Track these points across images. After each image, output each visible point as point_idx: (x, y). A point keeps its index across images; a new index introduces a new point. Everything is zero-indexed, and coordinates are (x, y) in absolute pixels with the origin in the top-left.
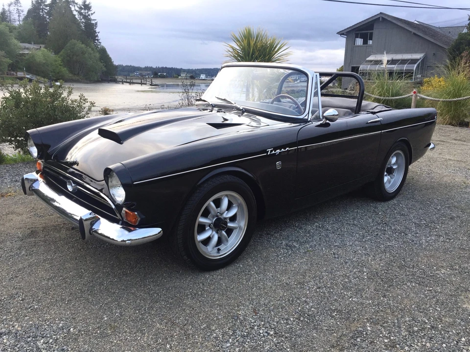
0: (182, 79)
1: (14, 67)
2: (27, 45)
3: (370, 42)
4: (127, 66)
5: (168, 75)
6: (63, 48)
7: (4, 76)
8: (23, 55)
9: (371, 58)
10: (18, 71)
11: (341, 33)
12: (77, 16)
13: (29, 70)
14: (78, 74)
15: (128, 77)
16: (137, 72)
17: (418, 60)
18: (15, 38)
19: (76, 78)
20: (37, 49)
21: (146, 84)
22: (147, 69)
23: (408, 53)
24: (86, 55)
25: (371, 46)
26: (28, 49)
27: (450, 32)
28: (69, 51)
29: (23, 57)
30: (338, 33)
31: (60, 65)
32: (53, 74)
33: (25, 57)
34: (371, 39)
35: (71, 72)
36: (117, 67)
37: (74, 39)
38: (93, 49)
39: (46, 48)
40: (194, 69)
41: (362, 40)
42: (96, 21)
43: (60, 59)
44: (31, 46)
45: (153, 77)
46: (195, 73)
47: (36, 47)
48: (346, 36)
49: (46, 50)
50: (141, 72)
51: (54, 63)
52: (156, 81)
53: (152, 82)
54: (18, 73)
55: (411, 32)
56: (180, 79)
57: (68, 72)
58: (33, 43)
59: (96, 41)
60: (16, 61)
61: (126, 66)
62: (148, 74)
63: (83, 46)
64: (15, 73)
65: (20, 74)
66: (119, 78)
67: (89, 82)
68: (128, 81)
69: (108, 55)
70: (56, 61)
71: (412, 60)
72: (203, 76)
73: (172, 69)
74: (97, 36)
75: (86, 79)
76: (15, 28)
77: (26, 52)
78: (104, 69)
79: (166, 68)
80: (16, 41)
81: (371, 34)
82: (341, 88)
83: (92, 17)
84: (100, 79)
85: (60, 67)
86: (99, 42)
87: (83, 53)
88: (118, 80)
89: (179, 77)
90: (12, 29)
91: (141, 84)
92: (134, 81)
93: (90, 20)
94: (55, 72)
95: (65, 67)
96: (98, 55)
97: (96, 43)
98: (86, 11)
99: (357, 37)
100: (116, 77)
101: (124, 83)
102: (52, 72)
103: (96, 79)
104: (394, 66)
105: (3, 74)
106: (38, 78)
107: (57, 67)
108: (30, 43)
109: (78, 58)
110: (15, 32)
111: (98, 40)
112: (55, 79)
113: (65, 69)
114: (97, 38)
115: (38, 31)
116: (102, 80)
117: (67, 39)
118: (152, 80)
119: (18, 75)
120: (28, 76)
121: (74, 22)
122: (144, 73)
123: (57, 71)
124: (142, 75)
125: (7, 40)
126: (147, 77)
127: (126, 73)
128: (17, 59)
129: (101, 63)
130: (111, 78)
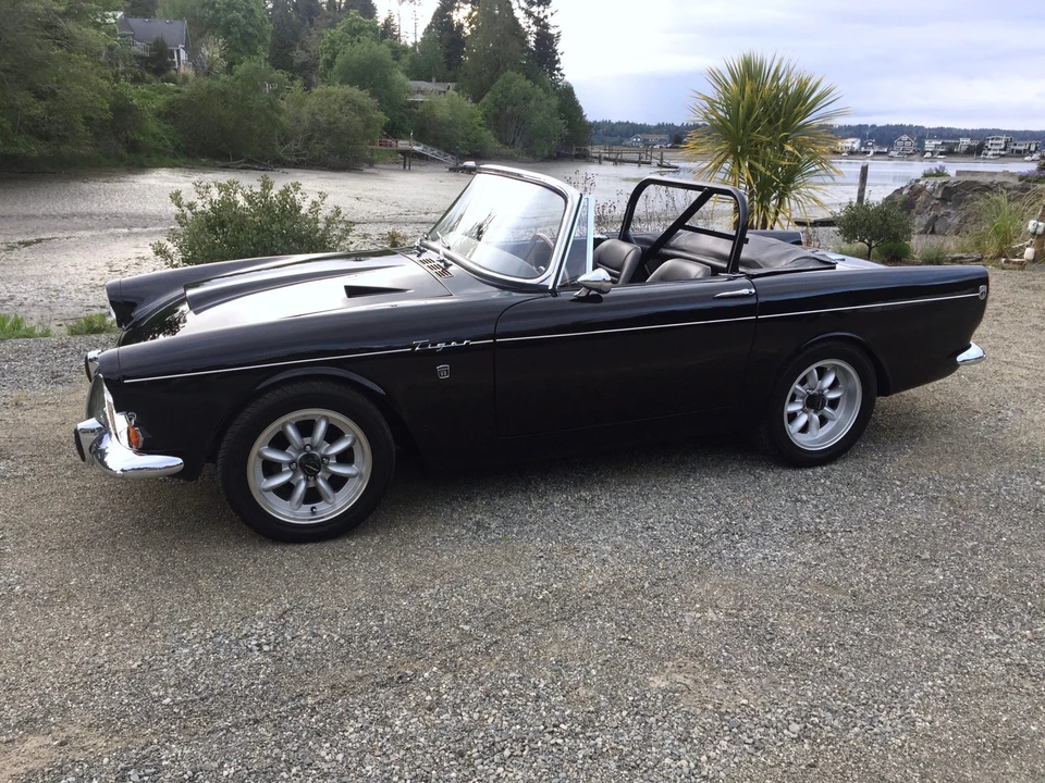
1: (393, 131)
2: (423, 85)
4: (619, 123)
6: (489, 90)
7: (374, 147)
8: (414, 104)
10: (399, 138)
12: (521, 22)
13: (421, 137)
14: (513, 143)
15: (614, 147)
16: (637, 137)
18: (403, 72)
19: (507, 150)
20: (440, 92)
21: (650, 163)
22: (660, 128)
24: (532, 103)
26: (420, 91)
28: (500, 95)
29: (414, 110)
31: (480, 125)
32: (465, 142)
33: (417, 108)
35: (500, 140)
36: (596, 126)
37: (512, 70)
38: (546, 90)
39: (456, 90)
42: (557, 30)
43: (482, 112)
44: (431, 86)
45: (671, 147)
47: (441, 87)
49: (456, 94)
50: (647, 136)
51: (468, 121)
53: (662, 159)
54: (400, 142)
57: (493, 139)
58: (434, 80)
59: (556, 72)
60: (402, 117)
62: (661, 141)
63: (528, 83)
64: (394, 143)
65: (403, 144)
66: (595, 150)
67: (531, 159)
68: (613, 156)
69: (577, 102)
70: (473, 116)
74: (559, 60)
75: (528, 154)
76: (405, 49)
77: (420, 98)
78: (566, 132)
80: (401, 77)
83: (550, 21)
85: (479, 128)
86: (562, 75)
87: (526, 99)
88: (592, 155)
90: (399, 51)
91: (639, 163)
92: (625, 156)
93: (546, 26)
94: (468, 140)
95: (489, 127)
96: (555, 102)
97: (555, 75)
98: (542, 8)
100: (589, 148)
101: (604, 162)
102: (462, 139)
103: (546, 153)
105: (373, 143)
106: (435, 152)
107: (474, 129)
108: (429, 80)
109: (515, 109)
110: (406, 60)
111: (559, 70)
112: (467, 153)
113: (489, 132)
114: (557, 66)
115: (448, 55)
116: (559, 154)
117: (497, 70)
118: (665, 154)
119: (400, 146)
120: (416, 148)
121: (514, 34)
122: (652, 138)
123: (472, 137)
124: (646, 143)
125: (386, 76)
126: (657, 146)
127: (616, 139)
128: (403, 114)
129: (561, 118)
130: (577, 149)
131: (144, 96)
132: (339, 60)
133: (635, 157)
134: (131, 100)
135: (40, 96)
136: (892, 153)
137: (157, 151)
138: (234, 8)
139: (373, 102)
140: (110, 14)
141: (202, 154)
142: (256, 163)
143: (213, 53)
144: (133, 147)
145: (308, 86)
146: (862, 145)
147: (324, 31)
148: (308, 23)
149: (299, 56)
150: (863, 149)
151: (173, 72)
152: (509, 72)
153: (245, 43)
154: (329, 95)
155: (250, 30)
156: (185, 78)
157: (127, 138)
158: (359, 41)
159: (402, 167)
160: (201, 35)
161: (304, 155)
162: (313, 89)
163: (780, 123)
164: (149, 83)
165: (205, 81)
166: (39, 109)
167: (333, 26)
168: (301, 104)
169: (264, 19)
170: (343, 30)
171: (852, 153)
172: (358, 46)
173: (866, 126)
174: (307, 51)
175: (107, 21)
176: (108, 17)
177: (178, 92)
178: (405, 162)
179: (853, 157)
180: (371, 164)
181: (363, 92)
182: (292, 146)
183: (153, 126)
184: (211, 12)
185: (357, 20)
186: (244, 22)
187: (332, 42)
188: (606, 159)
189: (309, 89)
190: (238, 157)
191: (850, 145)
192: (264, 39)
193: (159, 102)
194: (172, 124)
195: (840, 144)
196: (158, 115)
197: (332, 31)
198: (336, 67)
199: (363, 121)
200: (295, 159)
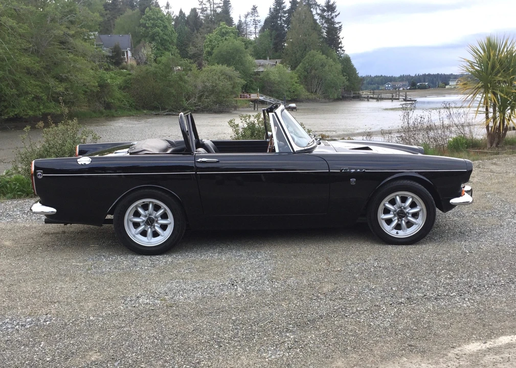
1: (247, 89)
2: (262, 61)
5: (431, 84)
6: (300, 62)
7: (237, 99)
8: (258, 73)
10: (251, 93)
12: (318, 21)
13: (263, 91)
14: (316, 91)
15: (375, 91)
16: (388, 84)
18: (251, 55)
19: (314, 96)
20: (273, 65)
21: (398, 99)
22: (402, 78)
24: (327, 68)
26: (263, 66)
28: (307, 65)
29: (258, 76)
31: (296, 82)
32: (288, 93)
33: (259, 75)
35: (308, 90)
36: (363, 79)
37: (314, 50)
38: (334, 60)
39: (282, 63)
42: (340, 25)
43: (297, 75)
44: (267, 62)
45: (409, 89)
47: (272, 62)
49: (281, 65)
50: (393, 83)
51: (289, 80)
52: (412, 95)
53: (406, 96)
54: (252, 95)
56: (448, 89)
57: (304, 90)
58: (268, 58)
59: (339, 49)
60: (251, 81)
61: (375, 77)
62: (403, 86)
63: (324, 57)
64: (248, 96)
65: (254, 96)
66: (364, 93)
67: (327, 100)
68: (375, 96)
69: (353, 66)
70: (291, 78)
73: (437, 76)
74: (341, 42)
75: (325, 98)
76: (250, 42)
77: (261, 69)
78: (347, 83)
79: (429, 75)
80: (250, 58)
83: (336, 20)
84: (341, 97)
85: (296, 84)
86: (343, 50)
87: (323, 66)
88: (363, 96)
89: (447, 87)
90: (248, 43)
91: (392, 99)
92: (383, 96)
93: (333, 23)
94: (290, 91)
95: (302, 83)
96: (340, 66)
97: (338, 51)
98: (330, 13)
100: (361, 92)
101: (370, 100)
102: (286, 91)
103: (336, 97)
105: (237, 96)
106: (272, 99)
107: (293, 85)
108: (265, 58)
109: (316, 72)
110: (251, 48)
111: (341, 48)
112: (289, 99)
113: (302, 86)
114: (340, 46)
115: (275, 44)
116: (343, 96)
117: (305, 50)
118: (408, 93)
119: (252, 97)
120: (261, 98)
121: (314, 29)
122: (398, 84)
123: (292, 90)
124: (394, 87)
125: (242, 58)
126: (401, 89)
127: (374, 86)
128: (251, 79)
129: (343, 76)
130: (354, 93)
131: (111, 78)
132: (215, 51)
133: (390, 96)
134: (107, 80)
135: (61, 80)
137: (120, 107)
138: (156, 26)
139: (237, 73)
140: (92, 33)
141: (144, 108)
142: (174, 111)
143: (148, 52)
144: (108, 106)
145: (200, 66)
147: (206, 35)
148: (196, 31)
149: (192, 50)
151: (124, 63)
152: (312, 51)
153: (162, 45)
154: (211, 71)
155: (165, 37)
156: (132, 67)
157: (105, 101)
158: (226, 39)
159: (253, 109)
160: (139, 42)
161: (199, 106)
162: (203, 68)
163: (511, 71)
164: (112, 70)
165: (144, 68)
166: (60, 88)
167: (210, 32)
168: (196, 77)
169: (173, 31)
170: (216, 34)
172: (226, 42)
174: (195, 47)
175: (90, 37)
176: (91, 35)
177: (130, 74)
178: (255, 106)
180: (236, 108)
181: (231, 68)
182: (192, 100)
183: (118, 94)
184: (144, 29)
185: (224, 28)
186: (162, 33)
187: (211, 41)
188: (371, 98)
189: (201, 68)
190: (164, 109)
192: (173, 42)
193: (119, 81)
194: (128, 92)
196: (120, 88)
197: (211, 35)
198: (213, 55)
199: (231, 84)
200: (194, 108)
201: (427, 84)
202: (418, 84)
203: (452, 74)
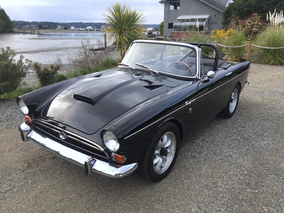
0: (59, 30)
3: (178, 8)
5: (48, 27)
9: (180, 18)
11: (161, 2)
15: (21, 29)
16: (27, 26)
17: (206, 19)
21: (34, 34)
22: (33, 23)
23: (200, 15)
25: (179, 10)
27: (221, 2)
30: (159, 2)
34: (179, 6)
36: (13, 22)
40: (66, 23)
41: (173, 6)
45: (38, 29)
46: (67, 26)
48: (164, 4)
50: (30, 25)
52: (41, 31)
53: (39, 32)
55: (202, 2)
56: (57, 30)
61: (18, 21)
62: (35, 27)
66: (15, 30)
68: (22, 32)
69: (6, 15)
71: (203, 19)
72: (72, 28)
73: (51, 23)
78: (5, 24)
79: (47, 22)
81: (179, 3)
82: (163, 36)
84: (2, 31)
88: (15, 31)
89: (57, 28)
91: (32, 33)
92: (26, 32)
99: (171, 4)
100: (13, 29)
104: (193, 23)
116: (3, 31)
118: (39, 31)
122: (32, 26)
124: (30, 27)
127: (20, 26)
129: (2, 20)
130: (10, 30)
133: (30, 32)
136: (100, 30)
146: (93, 28)
150: (93, 29)
171: (90, 30)
173: (92, 23)
179: (90, 31)
188: (20, 32)
191: (89, 28)
195: (87, 28)
201: (47, 26)
202: (43, 26)
203: (57, 23)
